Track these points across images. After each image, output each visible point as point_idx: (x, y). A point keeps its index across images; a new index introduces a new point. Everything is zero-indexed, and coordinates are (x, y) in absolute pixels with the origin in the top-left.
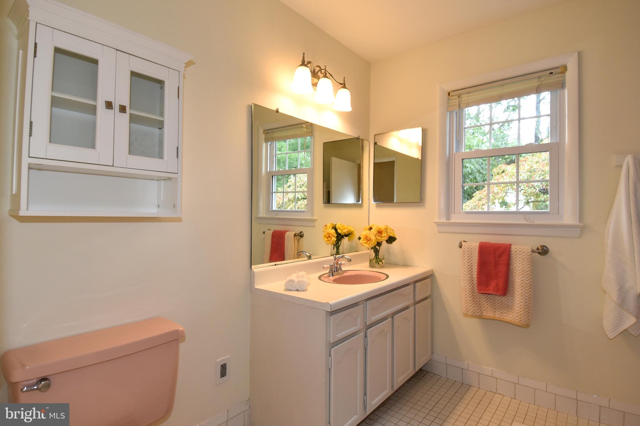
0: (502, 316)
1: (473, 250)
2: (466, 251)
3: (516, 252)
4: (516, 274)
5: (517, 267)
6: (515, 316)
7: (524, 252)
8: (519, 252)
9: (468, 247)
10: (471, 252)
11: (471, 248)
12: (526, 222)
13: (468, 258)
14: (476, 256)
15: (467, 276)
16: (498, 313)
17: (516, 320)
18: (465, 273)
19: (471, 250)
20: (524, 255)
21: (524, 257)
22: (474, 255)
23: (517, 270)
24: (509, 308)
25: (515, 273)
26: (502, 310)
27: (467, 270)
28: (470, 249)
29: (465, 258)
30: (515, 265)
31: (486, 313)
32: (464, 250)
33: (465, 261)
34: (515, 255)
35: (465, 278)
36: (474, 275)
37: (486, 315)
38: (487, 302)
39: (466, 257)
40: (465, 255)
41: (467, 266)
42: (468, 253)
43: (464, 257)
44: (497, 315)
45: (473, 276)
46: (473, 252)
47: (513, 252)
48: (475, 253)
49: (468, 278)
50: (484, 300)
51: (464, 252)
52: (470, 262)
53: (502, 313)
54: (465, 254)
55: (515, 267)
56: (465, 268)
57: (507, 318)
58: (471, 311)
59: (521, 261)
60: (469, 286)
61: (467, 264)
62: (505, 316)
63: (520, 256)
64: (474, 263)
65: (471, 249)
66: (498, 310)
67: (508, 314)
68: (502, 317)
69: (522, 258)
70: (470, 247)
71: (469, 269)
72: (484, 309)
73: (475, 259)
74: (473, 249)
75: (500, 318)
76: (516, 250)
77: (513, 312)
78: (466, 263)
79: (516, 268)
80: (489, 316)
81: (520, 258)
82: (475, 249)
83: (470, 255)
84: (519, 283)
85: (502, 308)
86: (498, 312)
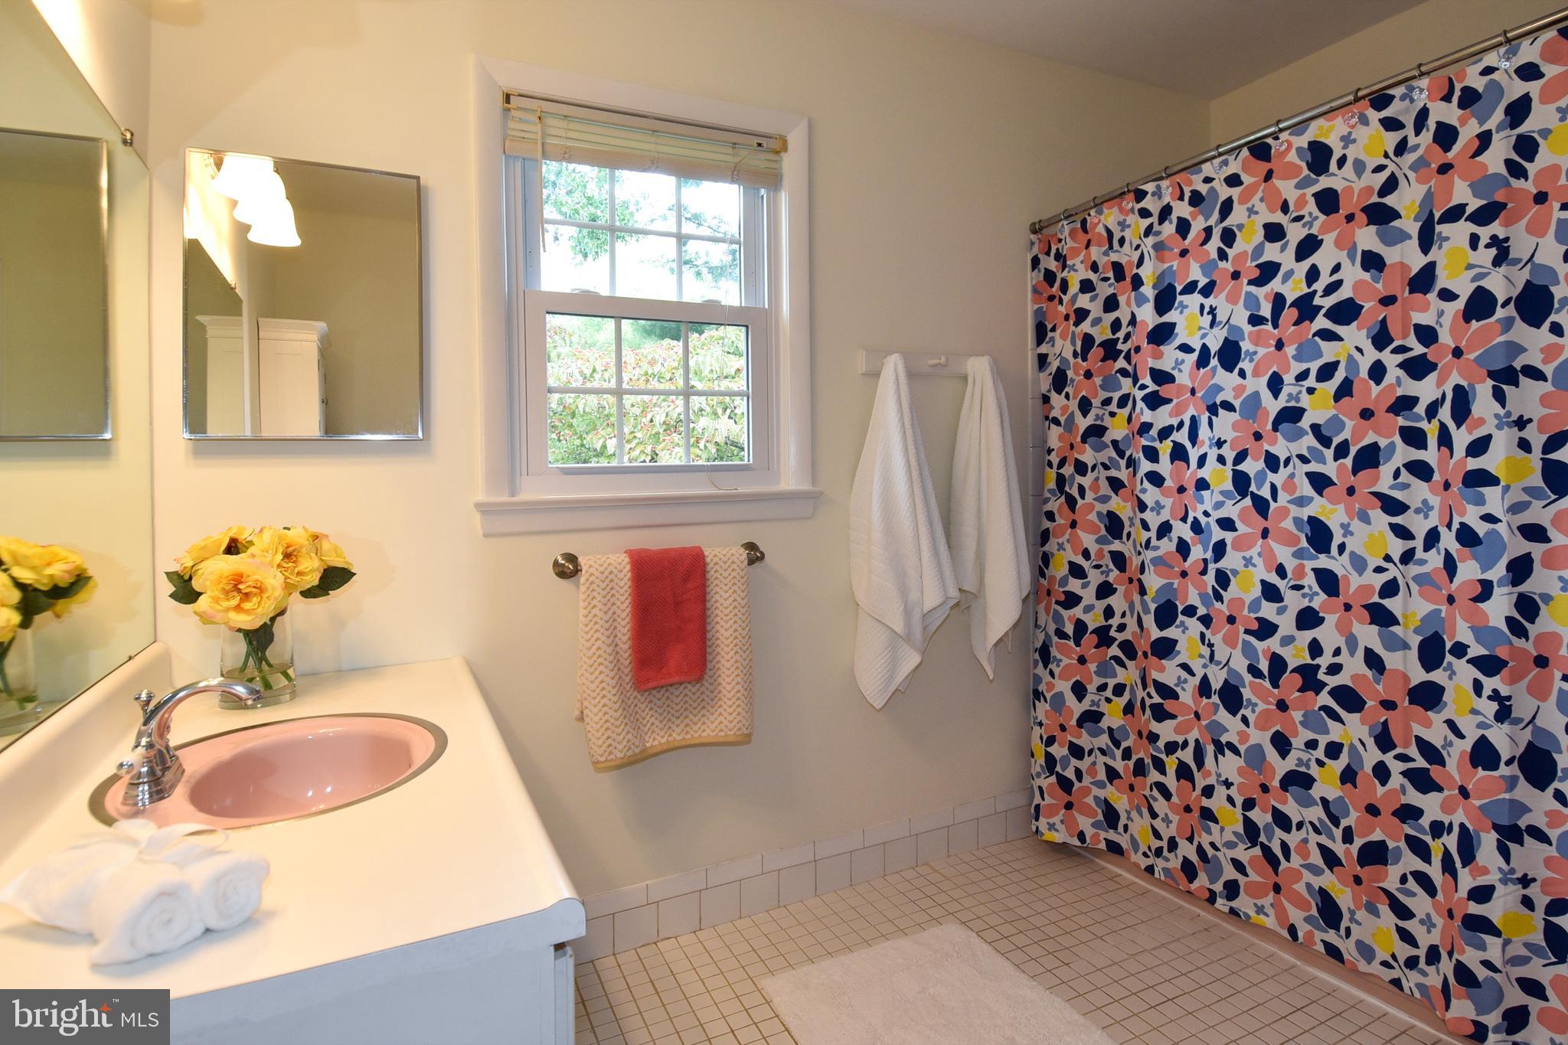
0: (687, 732)
1: (616, 576)
2: (597, 582)
3: (716, 564)
4: (718, 619)
5: (721, 601)
6: (726, 722)
7: (733, 562)
8: (723, 565)
9: (601, 569)
10: (612, 581)
11: (609, 570)
12: (714, 491)
13: (603, 600)
14: (624, 590)
15: (605, 652)
16: (679, 730)
17: (730, 730)
18: (599, 643)
19: (610, 577)
20: (733, 570)
21: (734, 574)
22: (619, 590)
23: (721, 608)
24: (704, 708)
25: (717, 615)
26: (687, 717)
27: (603, 634)
28: (607, 573)
29: (595, 602)
30: (717, 597)
31: (651, 740)
32: (592, 578)
33: (595, 611)
34: (716, 571)
35: (601, 660)
36: (621, 645)
37: (652, 746)
38: (651, 709)
39: (599, 598)
40: (595, 594)
41: (602, 622)
42: (603, 585)
43: (594, 598)
44: (677, 736)
45: (618, 649)
46: (616, 580)
47: (710, 566)
48: (622, 583)
49: (608, 656)
50: (643, 707)
51: (592, 583)
52: (610, 609)
53: (687, 725)
54: (593, 590)
55: (717, 601)
56: (597, 631)
57: (705, 734)
58: (620, 747)
59: (730, 584)
60: (613, 678)
61: (601, 619)
62: (696, 732)
63: (726, 574)
64: (619, 612)
65: (611, 572)
66: (678, 722)
67: (704, 723)
68: (689, 736)
69: (731, 577)
70: (606, 569)
71: (607, 630)
72: (646, 729)
73: (622, 599)
74: (615, 571)
75: (683, 739)
76: (716, 560)
77: (720, 714)
78: (600, 614)
79: (718, 604)
80: (660, 744)
81: (725, 578)
82: (621, 571)
83: (608, 589)
84: (727, 639)
85: (687, 713)
86: (678, 726)
